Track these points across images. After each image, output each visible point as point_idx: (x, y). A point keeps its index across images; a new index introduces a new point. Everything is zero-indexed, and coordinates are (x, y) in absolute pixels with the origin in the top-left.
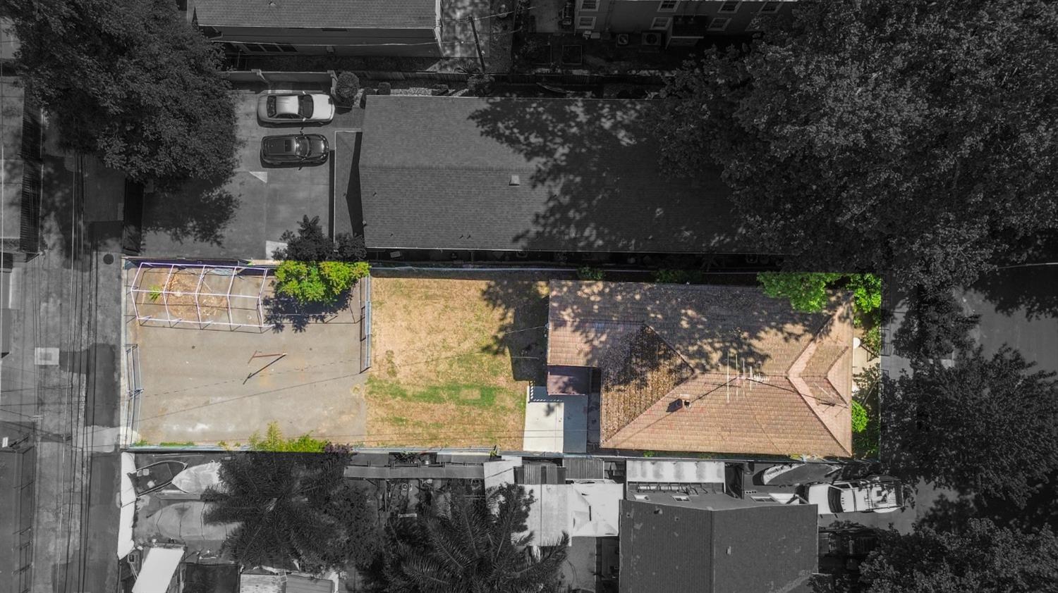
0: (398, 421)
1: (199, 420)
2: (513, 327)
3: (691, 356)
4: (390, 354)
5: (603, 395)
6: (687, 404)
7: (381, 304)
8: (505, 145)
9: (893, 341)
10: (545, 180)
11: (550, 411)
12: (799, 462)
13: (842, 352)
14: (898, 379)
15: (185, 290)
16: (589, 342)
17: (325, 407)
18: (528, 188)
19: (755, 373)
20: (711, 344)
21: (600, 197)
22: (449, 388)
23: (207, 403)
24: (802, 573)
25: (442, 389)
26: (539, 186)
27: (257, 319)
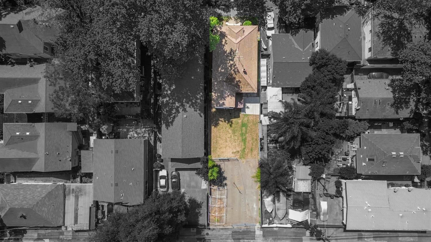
0: (252, 150)
1: (253, 207)
2: (224, 118)
3: (232, 69)
4: (233, 153)
5: (243, 92)
6: (244, 69)
7: (219, 156)
8: (175, 119)
9: (227, 13)
10: (185, 108)
11: (248, 108)
12: (261, 38)
13: (230, 28)
14: (237, 12)
15: (216, 211)
16: (228, 96)
17: (248, 171)
18: (187, 113)
19: (236, 52)
20: (228, 63)
21: (189, 93)
22: (242, 136)
23: (248, 204)
24: (290, 38)
25: (242, 138)
26: (187, 110)
27: (224, 191)
